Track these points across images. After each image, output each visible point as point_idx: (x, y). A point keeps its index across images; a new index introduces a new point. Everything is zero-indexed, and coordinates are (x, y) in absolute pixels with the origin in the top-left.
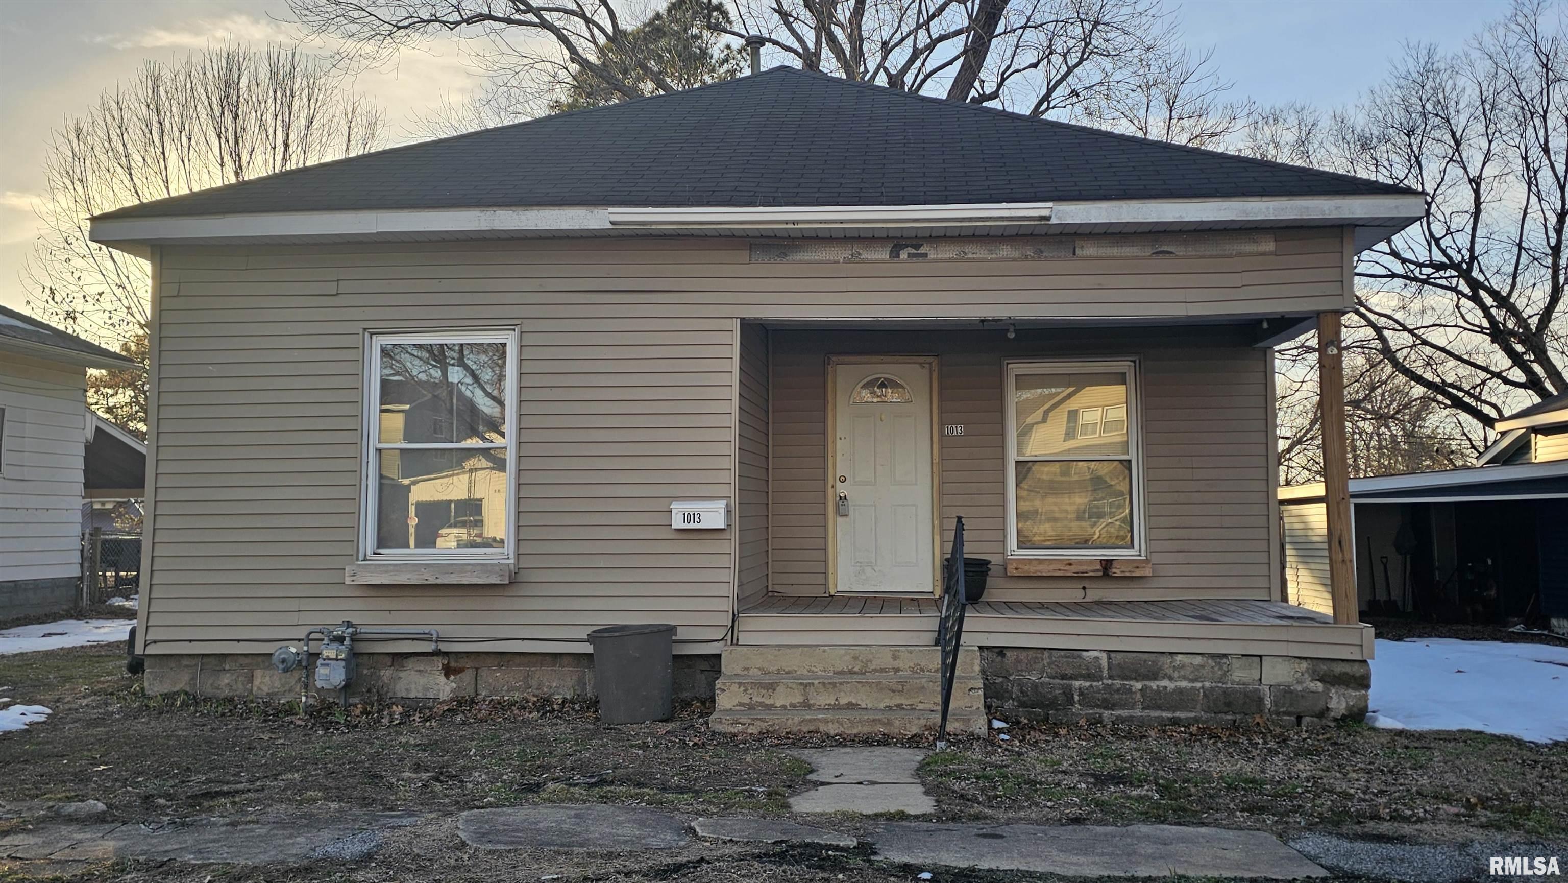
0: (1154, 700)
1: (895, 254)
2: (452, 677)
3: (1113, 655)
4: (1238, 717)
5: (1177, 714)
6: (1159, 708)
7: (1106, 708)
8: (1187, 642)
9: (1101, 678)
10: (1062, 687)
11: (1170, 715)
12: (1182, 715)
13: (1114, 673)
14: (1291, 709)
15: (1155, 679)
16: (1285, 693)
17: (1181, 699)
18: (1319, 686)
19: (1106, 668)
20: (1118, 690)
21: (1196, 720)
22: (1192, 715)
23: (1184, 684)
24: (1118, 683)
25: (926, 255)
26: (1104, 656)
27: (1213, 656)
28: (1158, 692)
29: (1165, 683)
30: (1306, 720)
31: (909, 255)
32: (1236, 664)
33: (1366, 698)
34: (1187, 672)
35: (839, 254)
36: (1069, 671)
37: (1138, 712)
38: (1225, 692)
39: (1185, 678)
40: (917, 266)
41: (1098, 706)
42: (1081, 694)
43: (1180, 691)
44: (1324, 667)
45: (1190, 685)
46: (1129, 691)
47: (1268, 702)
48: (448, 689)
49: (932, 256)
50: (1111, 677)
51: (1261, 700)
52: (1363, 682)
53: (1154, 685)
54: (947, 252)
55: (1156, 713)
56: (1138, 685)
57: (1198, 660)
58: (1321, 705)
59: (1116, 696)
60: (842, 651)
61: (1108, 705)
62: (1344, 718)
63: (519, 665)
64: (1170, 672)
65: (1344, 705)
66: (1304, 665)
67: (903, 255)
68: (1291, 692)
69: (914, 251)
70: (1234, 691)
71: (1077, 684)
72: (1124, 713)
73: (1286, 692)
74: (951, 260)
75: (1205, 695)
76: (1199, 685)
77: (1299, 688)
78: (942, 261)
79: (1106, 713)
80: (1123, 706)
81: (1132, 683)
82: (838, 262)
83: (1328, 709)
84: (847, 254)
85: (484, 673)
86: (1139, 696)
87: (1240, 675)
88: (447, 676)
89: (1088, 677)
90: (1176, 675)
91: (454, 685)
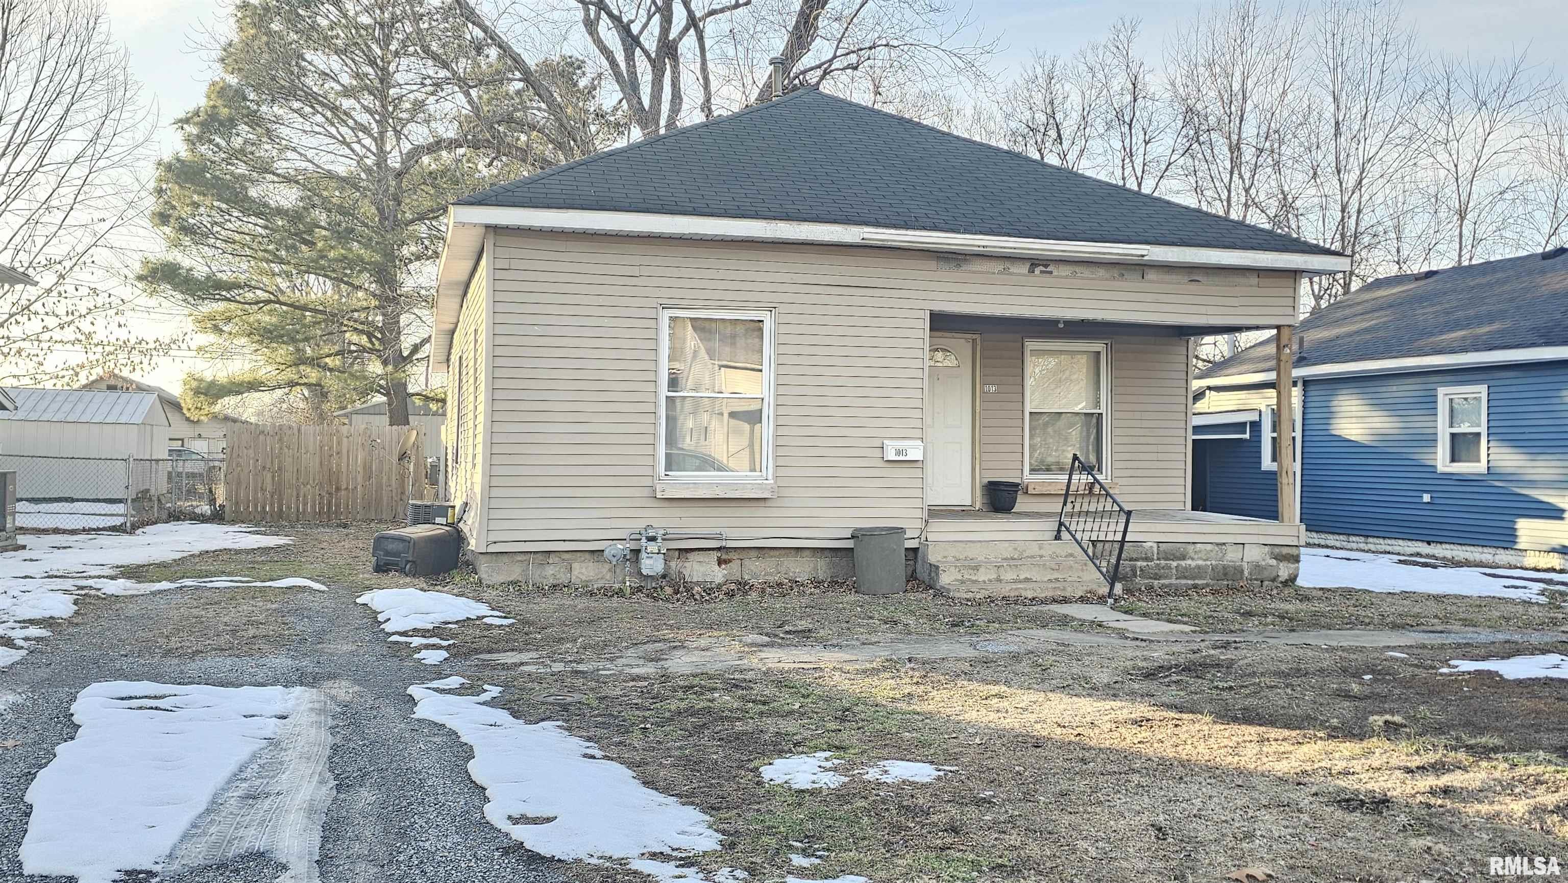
0: (1183, 574)
1: (1032, 271)
2: (723, 566)
3: (1160, 545)
4: (1230, 582)
5: (1196, 582)
6: (1185, 578)
7: (1155, 579)
9: (1152, 560)
10: (1131, 566)
11: (1192, 582)
12: (1198, 582)
13: (1160, 556)
14: (1259, 577)
15: (1184, 559)
16: (1257, 567)
17: (1199, 572)
18: (1274, 562)
19: (1157, 552)
20: (1163, 568)
21: (1207, 585)
22: (1205, 582)
23: (1200, 562)
24: (1163, 562)
25: (1051, 273)
26: (1155, 545)
27: (1217, 544)
28: (1186, 568)
29: (1189, 562)
30: (1266, 583)
31: (1042, 272)
32: (1230, 549)
33: (1298, 569)
34: (1202, 555)
35: (998, 266)
36: (1135, 556)
37: (1173, 581)
38: (1224, 567)
39: (1201, 559)
40: (1047, 279)
41: (1151, 578)
42: (1141, 570)
43: (1199, 567)
44: (1277, 550)
45: (1204, 563)
46: (1170, 568)
47: (1246, 573)
48: (720, 575)
49: (1055, 273)
50: (1158, 559)
51: (1242, 572)
52: (1296, 559)
53: (1183, 563)
54: (1065, 271)
55: (1184, 582)
56: (1174, 564)
57: (1209, 547)
58: (1274, 574)
59: (1162, 571)
60: (1007, 544)
61: (1157, 577)
62: (1286, 581)
63: (772, 557)
64: (1192, 555)
65: (1286, 574)
66: (1267, 549)
67: (1037, 271)
68: (1259, 566)
69: (1044, 269)
70: (1229, 566)
71: (1139, 564)
72: (1166, 582)
74: (1066, 277)
75: (1212, 569)
76: (1209, 563)
77: (1263, 563)
78: (1062, 277)
79: (1156, 582)
80: (1166, 578)
81: (1171, 562)
82: (994, 273)
83: (1278, 576)
84: (1001, 268)
85: (746, 562)
86: (1174, 571)
87: (1232, 556)
88: (719, 564)
89: (1146, 559)
90: (1196, 557)
91: (726, 572)
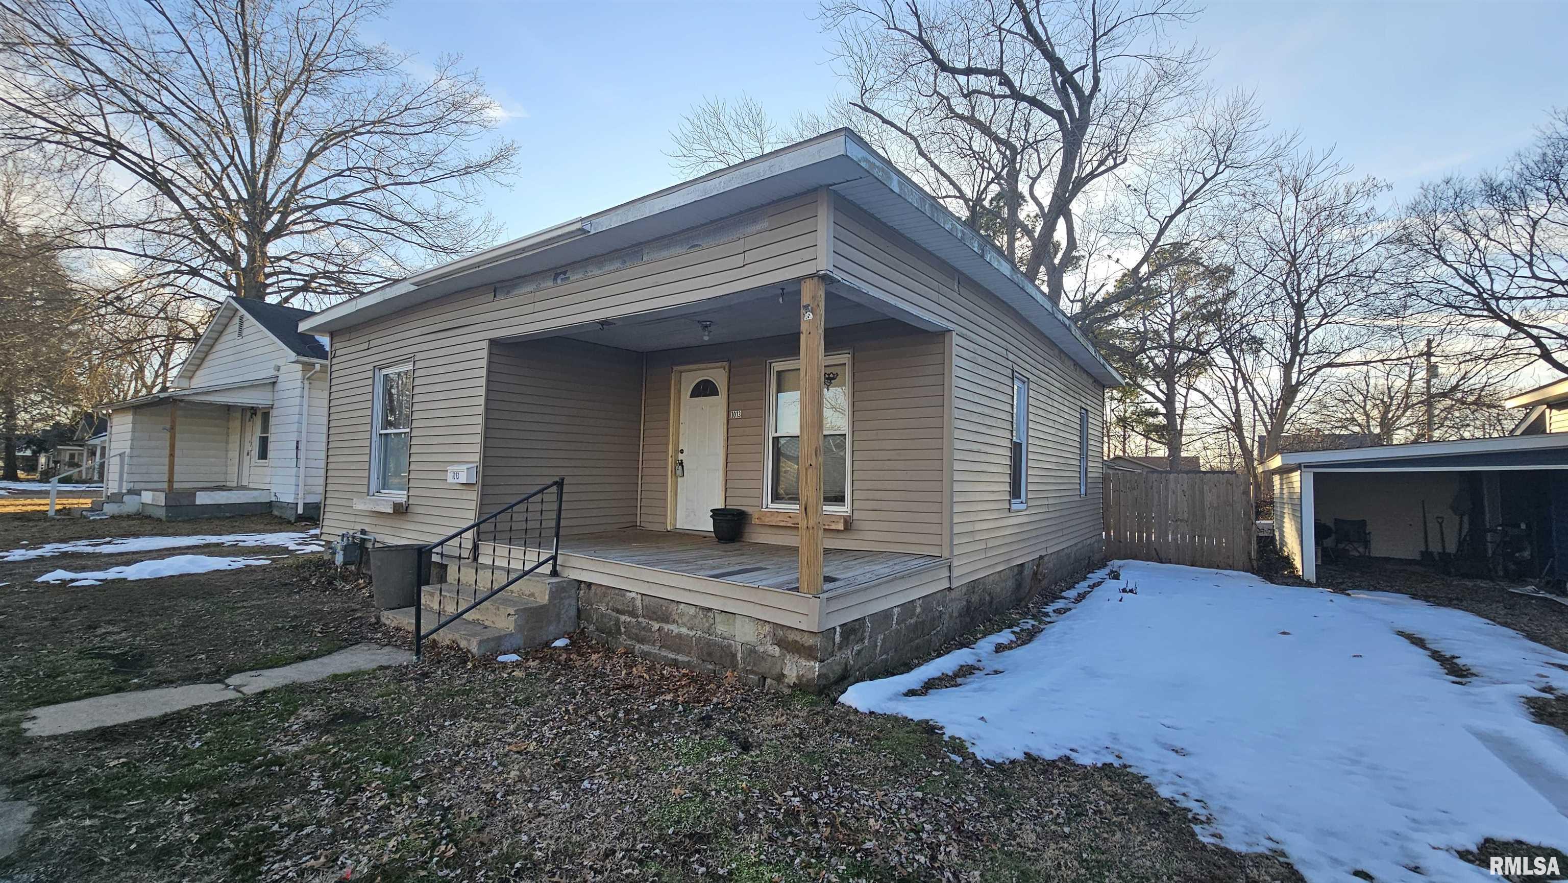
0: (665, 641)
1: (555, 281)
3: (644, 597)
4: (718, 667)
5: (678, 656)
7: (637, 643)
8: (687, 593)
9: (637, 616)
10: (616, 619)
11: (673, 657)
12: (681, 658)
13: (644, 612)
14: (757, 669)
15: (667, 622)
17: (682, 643)
18: (777, 651)
19: (640, 607)
20: (645, 628)
21: (690, 664)
22: (686, 659)
23: (684, 630)
24: (645, 621)
26: (639, 598)
27: (703, 609)
28: (667, 634)
29: (673, 627)
30: (767, 682)
31: (562, 280)
32: (719, 618)
34: (686, 620)
35: (532, 286)
36: (620, 607)
37: (655, 650)
38: (709, 644)
39: (685, 625)
40: (567, 286)
41: (633, 639)
42: (625, 627)
43: (679, 636)
44: (781, 633)
45: (688, 632)
46: (652, 630)
47: (739, 658)
49: (571, 278)
50: (642, 616)
51: (734, 656)
52: (810, 654)
53: (667, 627)
55: (664, 653)
56: (656, 626)
57: (693, 611)
58: (778, 670)
59: (643, 633)
61: (638, 639)
64: (676, 618)
65: (795, 674)
66: (766, 628)
67: (559, 281)
68: (756, 652)
69: (563, 277)
70: (716, 643)
71: (623, 618)
72: (646, 649)
73: (751, 651)
74: (580, 279)
75: (696, 643)
76: (693, 633)
77: (762, 650)
78: (577, 281)
79: (637, 647)
80: (647, 643)
81: (653, 623)
82: (531, 292)
83: (783, 675)
84: (535, 285)
86: (656, 635)
87: (722, 630)
89: (630, 614)
90: (679, 621)
